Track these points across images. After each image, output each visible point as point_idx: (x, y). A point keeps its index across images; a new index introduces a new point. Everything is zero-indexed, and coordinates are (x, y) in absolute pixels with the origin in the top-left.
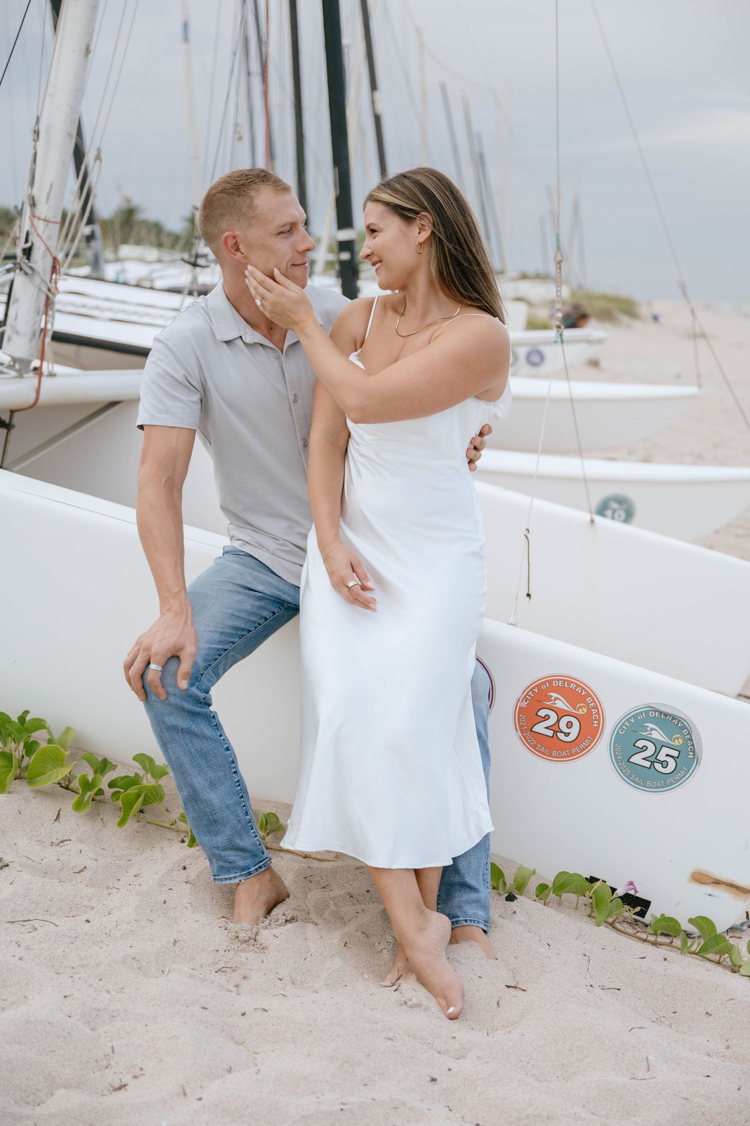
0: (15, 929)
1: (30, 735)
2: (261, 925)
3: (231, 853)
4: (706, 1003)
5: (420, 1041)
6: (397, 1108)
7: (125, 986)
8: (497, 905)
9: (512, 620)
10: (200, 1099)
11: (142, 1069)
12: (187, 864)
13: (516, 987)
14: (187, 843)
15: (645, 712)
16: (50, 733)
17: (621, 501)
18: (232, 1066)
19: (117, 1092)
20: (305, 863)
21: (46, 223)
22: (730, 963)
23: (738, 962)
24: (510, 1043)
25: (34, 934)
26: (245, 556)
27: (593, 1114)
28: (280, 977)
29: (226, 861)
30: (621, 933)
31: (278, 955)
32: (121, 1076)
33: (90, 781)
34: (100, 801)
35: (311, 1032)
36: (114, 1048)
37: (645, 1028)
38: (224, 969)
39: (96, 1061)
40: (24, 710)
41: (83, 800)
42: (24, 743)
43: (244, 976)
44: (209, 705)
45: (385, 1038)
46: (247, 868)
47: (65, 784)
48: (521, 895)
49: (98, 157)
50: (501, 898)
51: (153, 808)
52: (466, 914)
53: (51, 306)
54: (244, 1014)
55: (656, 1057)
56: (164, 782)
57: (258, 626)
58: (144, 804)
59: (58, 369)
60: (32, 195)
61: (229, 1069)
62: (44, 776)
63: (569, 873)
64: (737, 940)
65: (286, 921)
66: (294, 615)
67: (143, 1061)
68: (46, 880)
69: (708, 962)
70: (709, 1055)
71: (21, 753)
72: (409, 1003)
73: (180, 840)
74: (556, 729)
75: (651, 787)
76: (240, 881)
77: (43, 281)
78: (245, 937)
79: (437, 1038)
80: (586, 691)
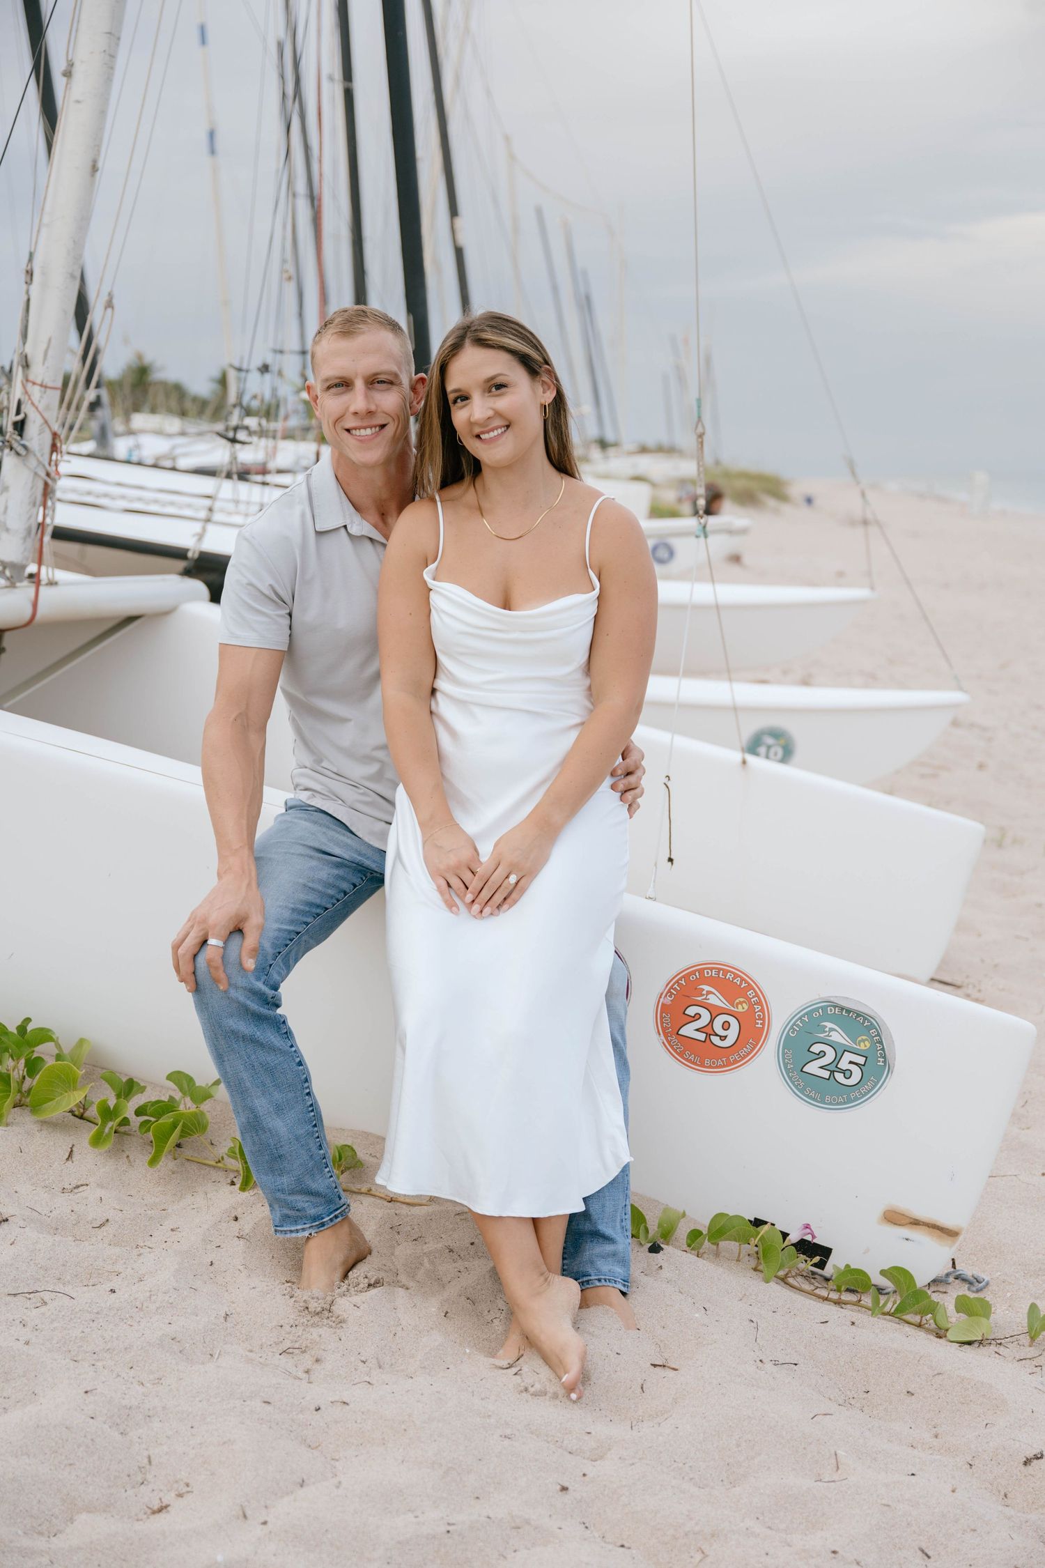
0: (18, 1304)
1: (32, 1049)
2: (338, 1291)
3: (299, 1197)
4: (907, 1379)
5: (545, 1438)
6: (519, 1528)
7: (164, 1376)
8: (639, 1258)
9: (650, 893)
10: (265, 1523)
11: (188, 1485)
12: (238, 1213)
13: (664, 1366)
14: (238, 1186)
15: (822, 1007)
16: (58, 1046)
17: (777, 734)
18: (305, 1478)
19: (157, 1516)
20: (390, 1209)
21: (43, 389)
22: (933, 1326)
23: (943, 1324)
24: (660, 1438)
25: (43, 1309)
26: (316, 811)
27: (770, 1528)
28: (363, 1359)
29: (293, 1208)
30: (795, 1290)
31: (359, 1330)
32: (161, 1495)
33: (112, 1107)
34: (125, 1133)
35: (405, 1430)
36: (152, 1459)
37: (832, 1415)
38: (291, 1350)
39: (129, 1476)
40: (24, 1018)
41: (103, 1132)
42: (26, 1060)
43: (317, 1358)
44: (278, 1006)
45: (501, 1436)
46: (319, 1217)
47: (79, 1111)
48: (668, 1244)
49: (109, 305)
50: (642, 1249)
51: (192, 1141)
52: (599, 1271)
53: (51, 495)
54: (318, 1409)
55: (846, 1452)
56: (206, 1107)
57: (336, 902)
58: (181, 1136)
59: (60, 575)
60: (24, 353)
61: (301, 1482)
62: (51, 1102)
63: (728, 1215)
64: (941, 1295)
65: (370, 1285)
66: (378, 888)
67: (189, 1474)
68: (57, 1238)
69: (906, 1325)
70: (912, 1446)
71: (21, 1072)
72: (532, 1390)
73: (229, 1181)
74: (708, 1031)
75: (830, 1104)
76: (310, 1234)
77: (40, 463)
78: (316, 1307)
79: (567, 1434)
80: (746, 982)
